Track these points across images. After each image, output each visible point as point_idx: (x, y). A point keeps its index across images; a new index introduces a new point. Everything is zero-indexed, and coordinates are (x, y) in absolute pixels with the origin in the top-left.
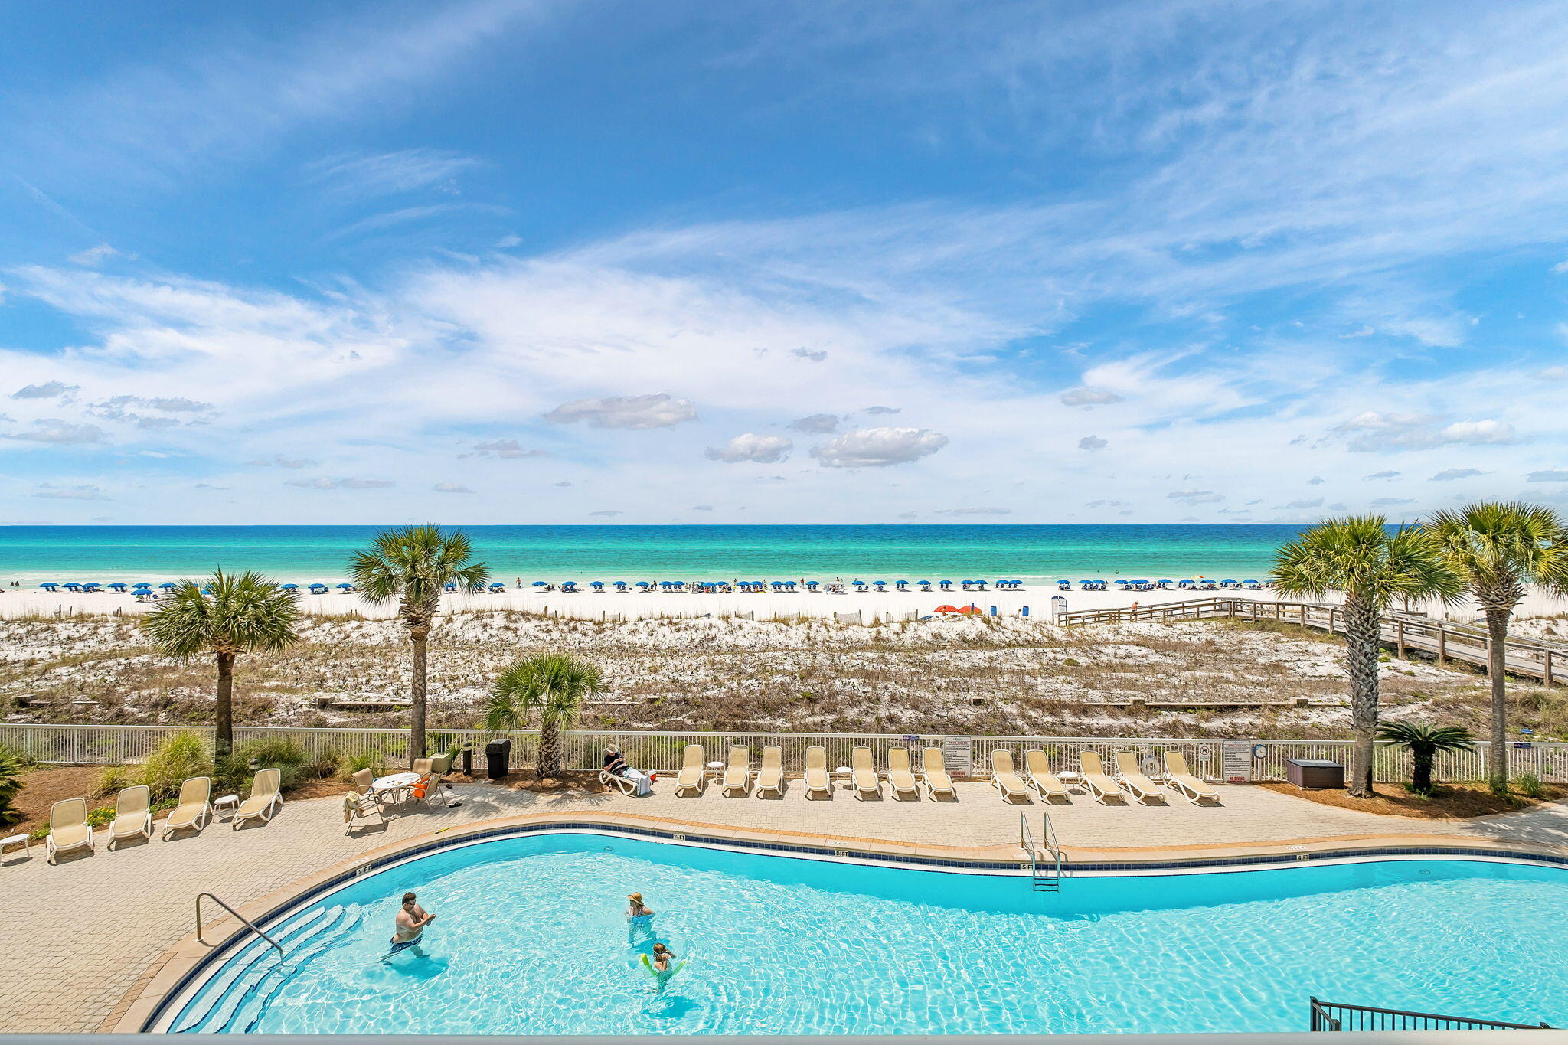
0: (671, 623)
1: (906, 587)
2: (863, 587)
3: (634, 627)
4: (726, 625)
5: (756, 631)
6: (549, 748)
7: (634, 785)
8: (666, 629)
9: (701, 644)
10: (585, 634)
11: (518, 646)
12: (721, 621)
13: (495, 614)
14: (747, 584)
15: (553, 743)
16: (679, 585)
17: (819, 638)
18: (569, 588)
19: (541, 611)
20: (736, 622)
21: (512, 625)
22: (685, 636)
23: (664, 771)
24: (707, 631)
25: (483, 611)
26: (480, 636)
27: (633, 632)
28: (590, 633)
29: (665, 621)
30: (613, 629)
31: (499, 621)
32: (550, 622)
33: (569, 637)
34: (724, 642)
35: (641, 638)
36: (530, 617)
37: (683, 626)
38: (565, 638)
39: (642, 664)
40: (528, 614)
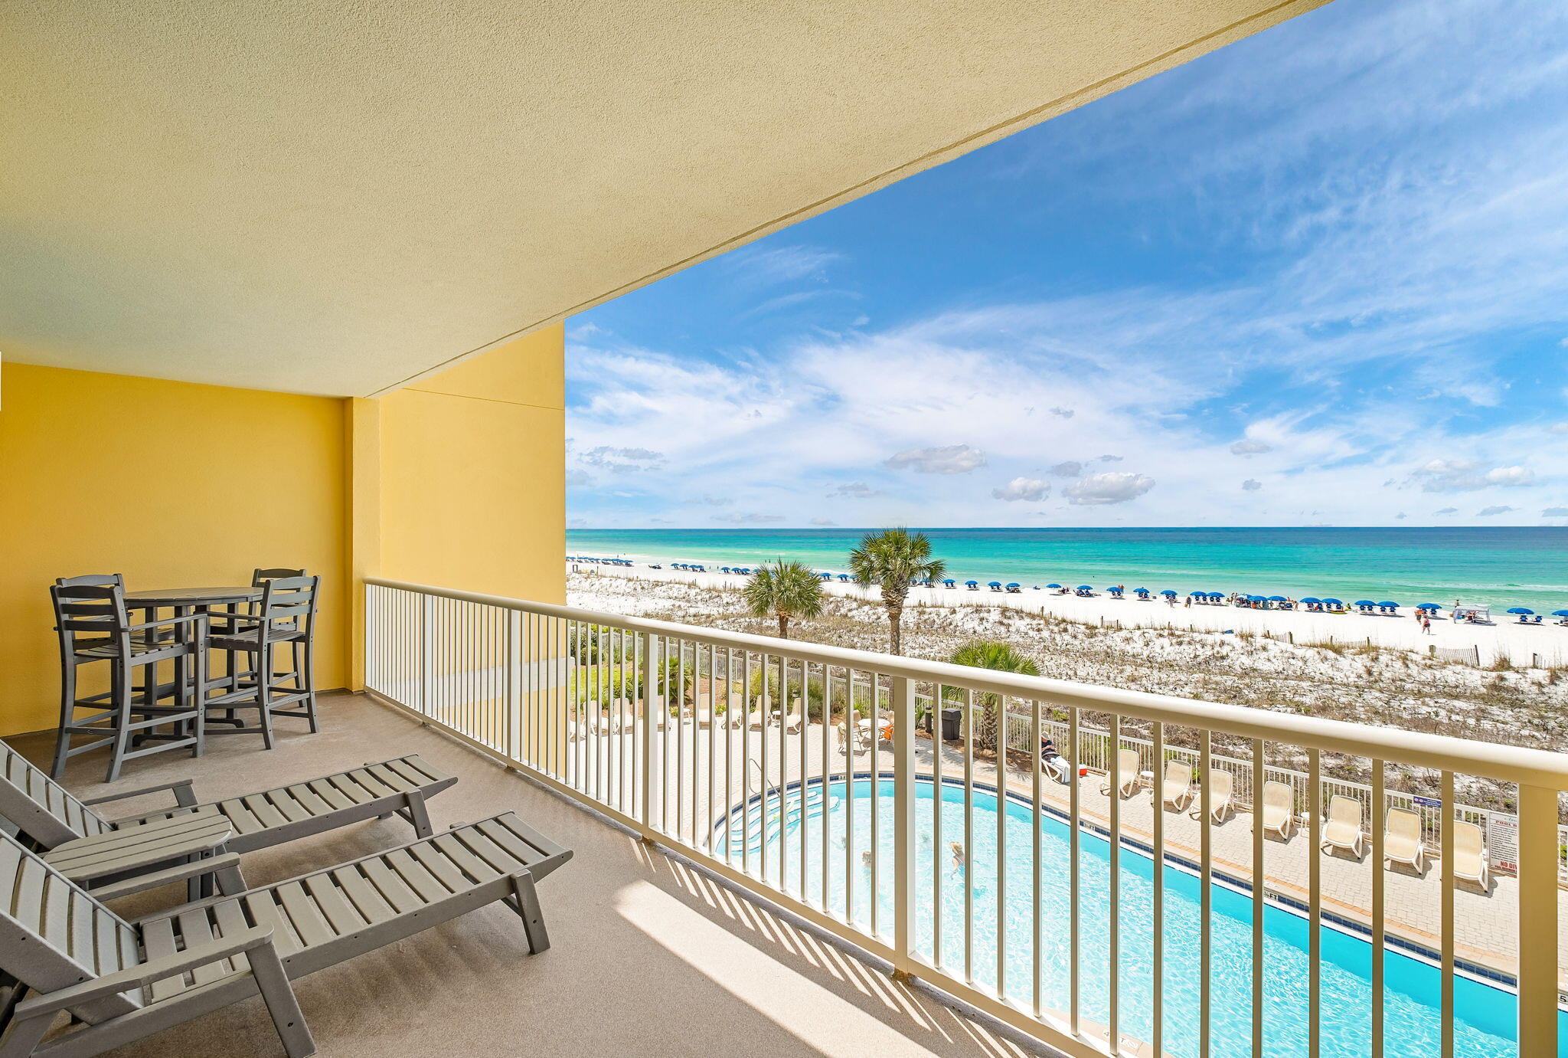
0: (1172, 635)
3: (1129, 635)
4: (1244, 644)
5: (1287, 655)
6: (989, 724)
7: (1059, 772)
8: (1166, 641)
9: (1207, 662)
10: (1075, 637)
11: (1008, 640)
12: (1238, 639)
13: (992, 609)
17: (1387, 675)
18: (1084, 592)
19: (1036, 611)
20: (1260, 641)
21: (1006, 621)
22: (1187, 651)
23: (1098, 769)
24: (1217, 648)
25: (981, 606)
26: (977, 628)
27: (1127, 640)
28: (1080, 636)
29: (1166, 633)
30: (1106, 635)
31: (995, 616)
32: (1042, 622)
33: (1058, 637)
34: (1238, 663)
35: (1137, 647)
36: (1024, 615)
37: (1186, 639)
38: (1054, 638)
39: (1122, 671)
40: (1022, 612)
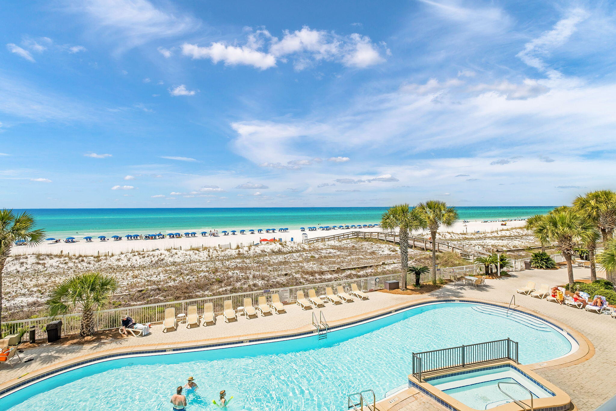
0: (139, 254)
1: (244, 233)
2: (227, 233)
3: (119, 258)
4: (169, 253)
5: (184, 255)
6: (88, 321)
7: (141, 331)
8: (137, 257)
9: (157, 263)
10: (89, 263)
11: (46, 272)
12: (166, 252)
13: (29, 256)
14: (172, 234)
15: (90, 319)
16: (136, 237)
18: (70, 240)
19: (59, 253)
20: (174, 251)
21: (41, 262)
22: (148, 260)
23: (154, 322)
24: (159, 257)
25: (19, 256)
26: (19, 269)
27: (118, 260)
28: (92, 262)
29: (136, 254)
30: (106, 259)
31: (32, 260)
32: (66, 258)
33: (79, 265)
34: (168, 261)
35: (124, 262)
36: (53, 257)
37: (146, 255)
38: (77, 266)
39: (128, 274)
40: (51, 255)
